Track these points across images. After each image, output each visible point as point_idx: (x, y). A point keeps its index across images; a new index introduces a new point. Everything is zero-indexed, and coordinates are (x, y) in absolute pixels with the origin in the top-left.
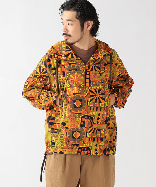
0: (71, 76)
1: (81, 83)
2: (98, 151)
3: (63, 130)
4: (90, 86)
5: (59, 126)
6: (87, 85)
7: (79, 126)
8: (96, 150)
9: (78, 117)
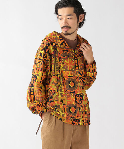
0: (66, 61)
1: (73, 66)
2: (84, 122)
3: (61, 106)
4: (79, 69)
5: (57, 103)
6: (77, 68)
7: (74, 103)
8: (83, 121)
9: (73, 95)
